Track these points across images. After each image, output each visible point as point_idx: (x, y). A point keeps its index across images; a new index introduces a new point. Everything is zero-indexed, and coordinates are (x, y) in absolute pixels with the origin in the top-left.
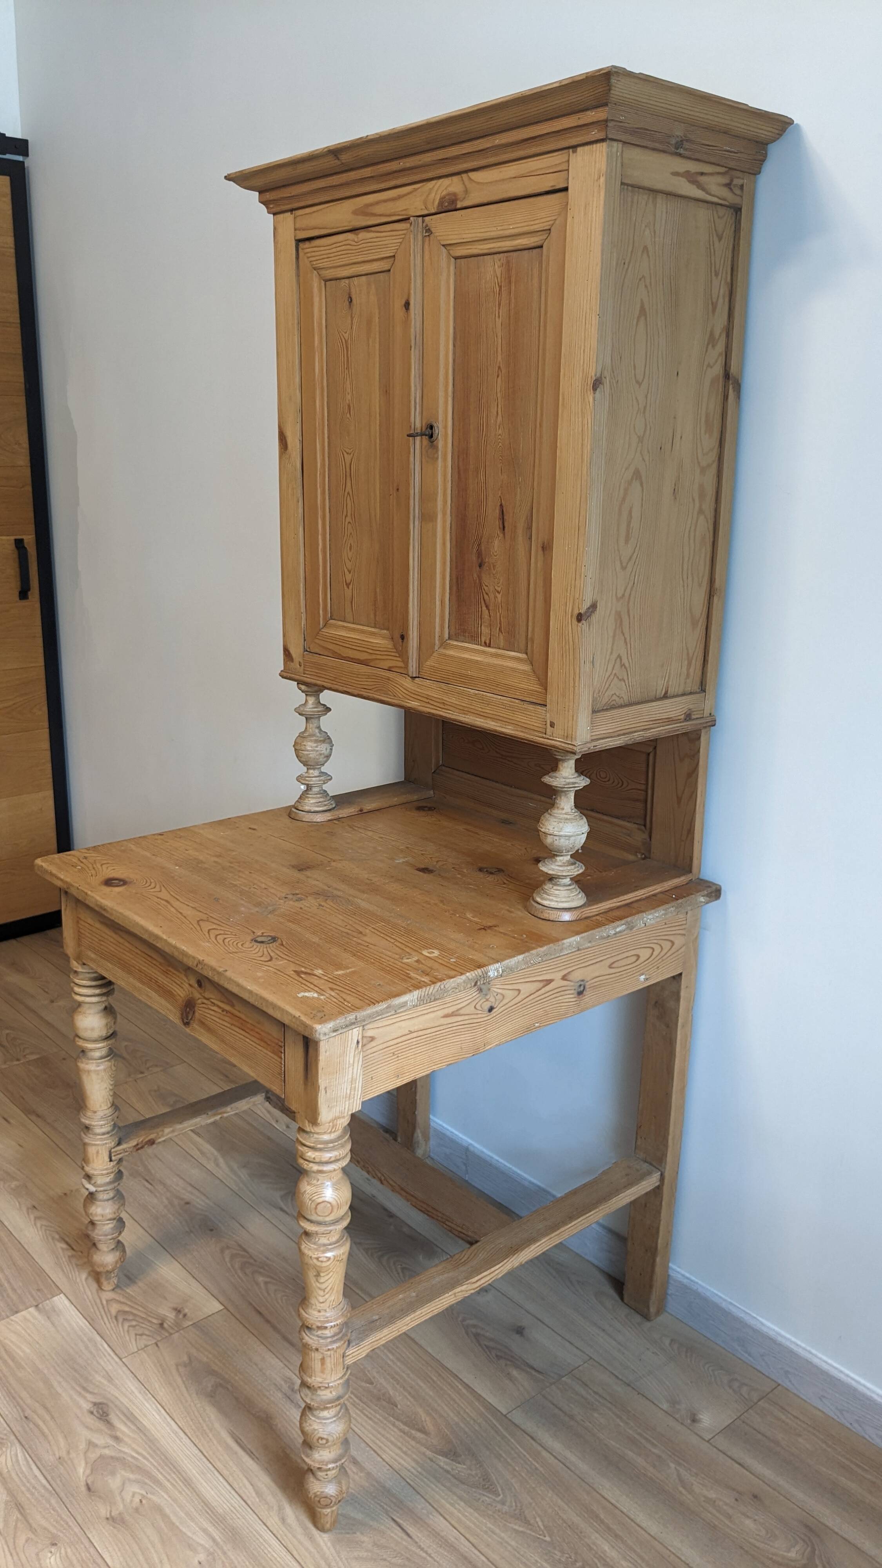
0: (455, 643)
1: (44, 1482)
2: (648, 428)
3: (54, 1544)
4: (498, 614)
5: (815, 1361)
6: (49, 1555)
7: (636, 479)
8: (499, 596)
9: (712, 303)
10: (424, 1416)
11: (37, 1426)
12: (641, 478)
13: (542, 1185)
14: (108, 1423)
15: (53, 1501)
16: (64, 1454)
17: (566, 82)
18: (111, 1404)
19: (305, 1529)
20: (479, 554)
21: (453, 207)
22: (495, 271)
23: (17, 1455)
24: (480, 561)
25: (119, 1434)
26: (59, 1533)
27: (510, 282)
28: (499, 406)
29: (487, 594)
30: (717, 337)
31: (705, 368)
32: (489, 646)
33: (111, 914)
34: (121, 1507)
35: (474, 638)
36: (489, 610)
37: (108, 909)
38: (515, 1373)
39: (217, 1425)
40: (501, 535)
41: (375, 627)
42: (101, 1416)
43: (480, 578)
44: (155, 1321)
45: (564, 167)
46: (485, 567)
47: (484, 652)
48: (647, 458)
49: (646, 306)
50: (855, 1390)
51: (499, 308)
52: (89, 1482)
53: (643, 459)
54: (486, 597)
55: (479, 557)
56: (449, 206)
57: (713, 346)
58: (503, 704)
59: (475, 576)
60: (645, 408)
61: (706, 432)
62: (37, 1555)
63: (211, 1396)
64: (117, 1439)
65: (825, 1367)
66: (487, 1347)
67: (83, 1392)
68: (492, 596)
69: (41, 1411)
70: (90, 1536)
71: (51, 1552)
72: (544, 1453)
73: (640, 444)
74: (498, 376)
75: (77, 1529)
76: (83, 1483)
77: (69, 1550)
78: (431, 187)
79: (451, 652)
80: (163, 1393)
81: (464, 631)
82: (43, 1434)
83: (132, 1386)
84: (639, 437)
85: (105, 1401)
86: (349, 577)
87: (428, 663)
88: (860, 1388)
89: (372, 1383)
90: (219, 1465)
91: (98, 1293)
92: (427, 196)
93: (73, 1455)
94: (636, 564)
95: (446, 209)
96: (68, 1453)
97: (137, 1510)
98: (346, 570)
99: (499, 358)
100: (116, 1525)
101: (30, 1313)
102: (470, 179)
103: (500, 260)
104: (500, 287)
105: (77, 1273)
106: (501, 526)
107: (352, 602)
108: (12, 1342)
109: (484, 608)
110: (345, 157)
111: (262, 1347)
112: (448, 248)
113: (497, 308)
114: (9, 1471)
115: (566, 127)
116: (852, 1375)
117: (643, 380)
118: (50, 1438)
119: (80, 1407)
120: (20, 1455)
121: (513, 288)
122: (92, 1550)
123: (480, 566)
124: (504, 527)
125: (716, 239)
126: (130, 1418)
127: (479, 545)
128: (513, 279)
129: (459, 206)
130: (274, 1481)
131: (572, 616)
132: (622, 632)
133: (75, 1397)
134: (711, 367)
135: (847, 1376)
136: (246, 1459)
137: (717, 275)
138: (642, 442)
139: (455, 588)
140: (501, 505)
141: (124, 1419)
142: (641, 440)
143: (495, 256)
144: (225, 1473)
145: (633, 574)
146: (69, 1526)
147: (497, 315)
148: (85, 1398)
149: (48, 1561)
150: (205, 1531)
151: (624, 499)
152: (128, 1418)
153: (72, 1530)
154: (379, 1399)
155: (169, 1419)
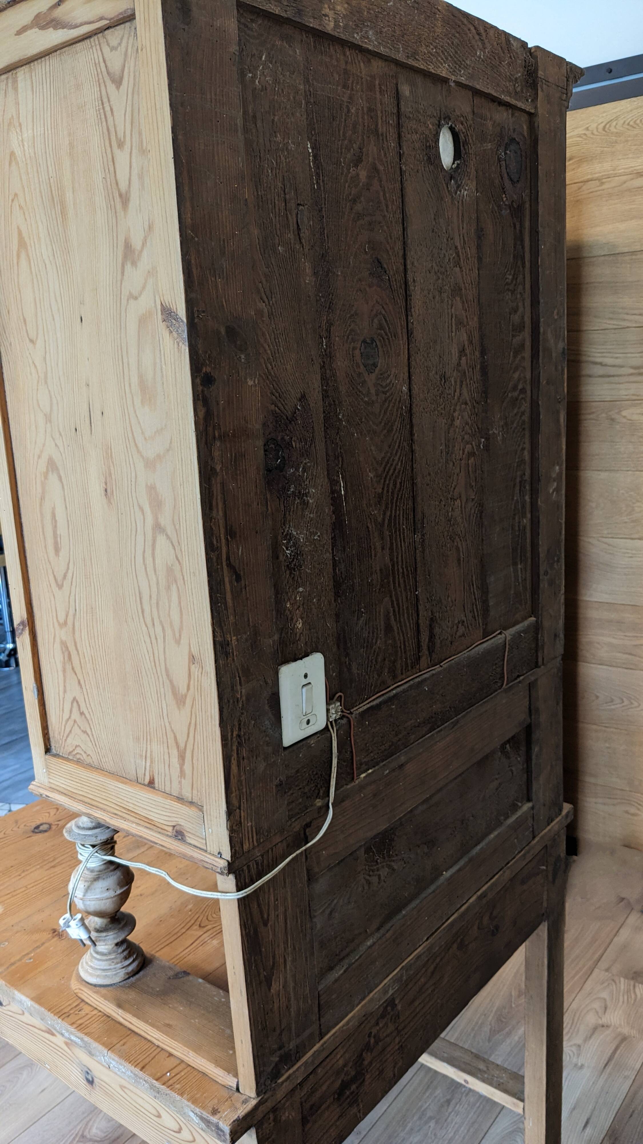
2: (55, 402)
7: (52, 471)
9: (121, 195)
12: (57, 469)
30: (139, 248)
31: (124, 302)
48: (59, 443)
49: (25, 235)
53: (56, 445)
57: (134, 264)
60: (46, 374)
61: (142, 402)
73: (48, 425)
84: (45, 415)
94: (74, 584)
117: (37, 338)
125: (111, 88)
132: (73, 669)
134: (136, 298)
137: (121, 145)
138: (50, 422)
142: (48, 418)
145: (72, 598)
151: (42, 498)
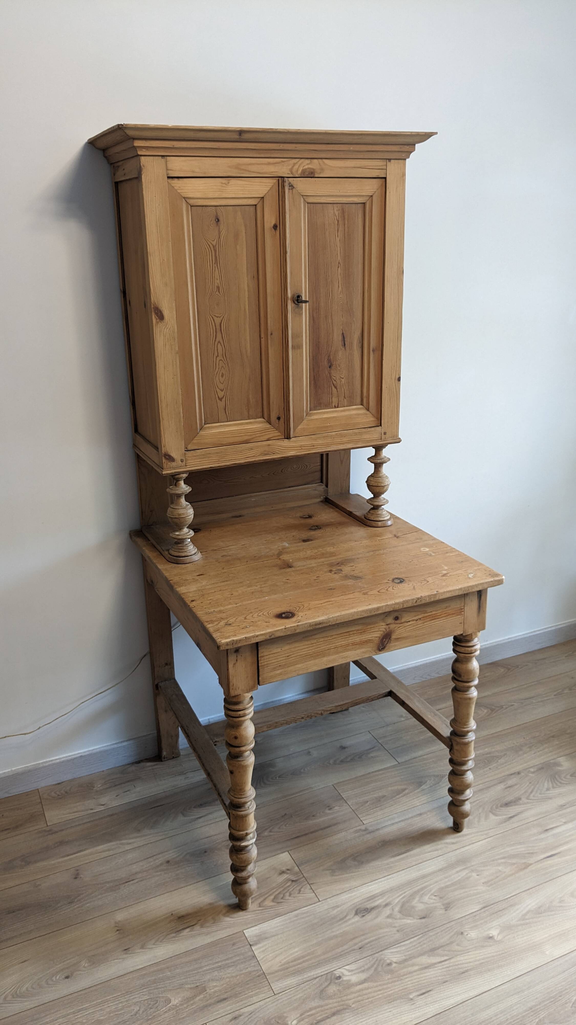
0: (315, 412)
1: (415, 938)
3: (462, 933)
4: (343, 389)
5: (410, 666)
6: (469, 935)
8: (343, 380)
10: (396, 788)
11: (369, 942)
13: (262, 703)
14: (373, 909)
15: (431, 934)
16: (395, 929)
17: (414, 134)
18: (358, 907)
19: (460, 836)
20: (329, 361)
21: (312, 176)
22: (334, 212)
23: (392, 952)
24: (330, 364)
25: (384, 904)
26: (455, 931)
27: (344, 219)
28: (340, 283)
29: (335, 381)
32: (338, 407)
33: (329, 622)
34: (439, 904)
35: (328, 405)
36: (337, 389)
37: (325, 621)
38: (372, 755)
39: (385, 862)
40: (344, 349)
41: (249, 419)
42: (367, 911)
43: (330, 373)
44: (288, 884)
45: (385, 167)
46: (333, 367)
47: (336, 411)
50: (427, 663)
51: (338, 232)
52: (419, 918)
54: (334, 382)
55: (329, 363)
56: (310, 175)
58: (355, 433)
59: (327, 372)
62: (469, 941)
63: (361, 863)
64: (387, 905)
65: (414, 665)
66: (351, 759)
67: (345, 920)
68: (338, 381)
69: (357, 941)
70: (457, 918)
71: (467, 935)
72: (425, 757)
74: (338, 267)
75: (453, 923)
76: (419, 921)
77: (466, 927)
78: (295, 162)
79: (313, 417)
80: (353, 883)
81: (320, 404)
82: (376, 939)
83: (344, 897)
85: (355, 909)
86: (221, 394)
87: (299, 427)
88: (428, 662)
89: (368, 802)
90: (414, 863)
91: (249, 912)
92: (293, 167)
93: (397, 925)
95: (306, 176)
96: (395, 927)
97: (441, 898)
98: (218, 390)
99: (339, 258)
100: (451, 906)
101: (256, 949)
102: (323, 162)
103: (337, 207)
104: (338, 221)
105: (224, 923)
106: (343, 344)
107: (225, 409)
108: (285, 958)
109: (333, 388)
110: (246, 136)
111: (328, 838)
112: (305, 197)
113: (336, 232)
114: (405, 956)
115: (393, 150)
116: (422, 660)
118: (381, 936)
119: (357, 922)
120: (392, 951)
121: (346, 222)
122: (467, 917)
123: (330, 367)
124: (345, 344)
126: (372, 898)
127: (329, 356)
128: (346, 217)
129: (316, 176)
130: (429, 844)
131: (395, 379)
133: (347, 924)
135: (421, 662)
136: (412, 853)
139: (313, 382)
140: (343, 334)
141: (372, 901)
143: (335, 205)
144: (420, 861)
146: (450, 927)
147: (337, 236)
148: (349, 919)
149: (473, 936)
150: (457, 872)
152: (372, 899)
153: (453, 925)
154: (380, 801)
155: (377, 881)
